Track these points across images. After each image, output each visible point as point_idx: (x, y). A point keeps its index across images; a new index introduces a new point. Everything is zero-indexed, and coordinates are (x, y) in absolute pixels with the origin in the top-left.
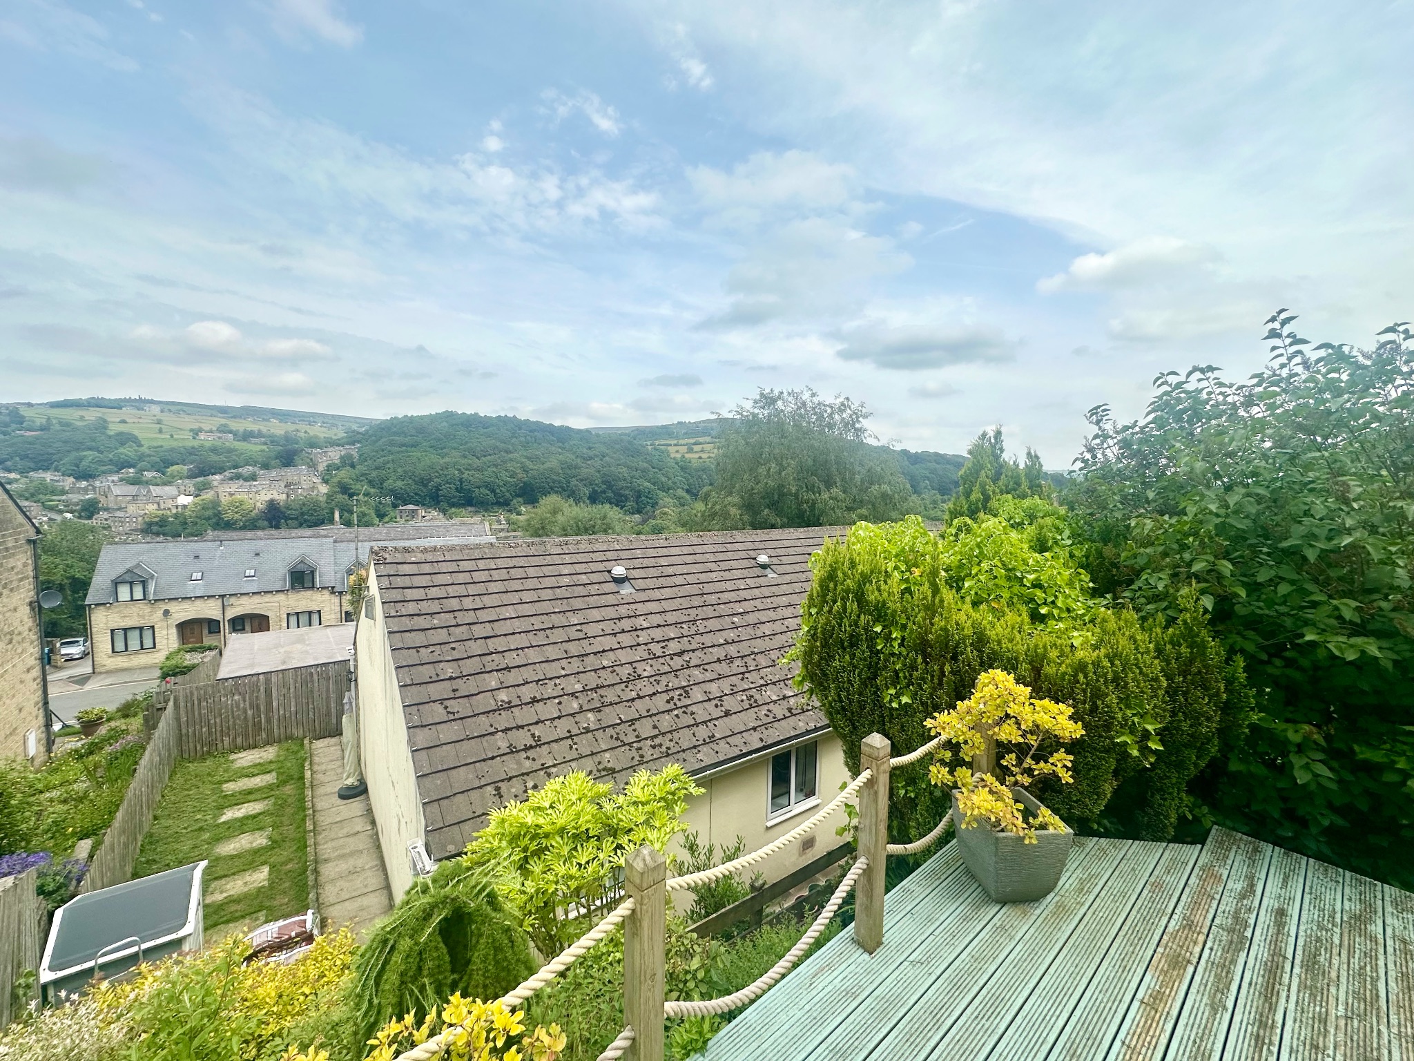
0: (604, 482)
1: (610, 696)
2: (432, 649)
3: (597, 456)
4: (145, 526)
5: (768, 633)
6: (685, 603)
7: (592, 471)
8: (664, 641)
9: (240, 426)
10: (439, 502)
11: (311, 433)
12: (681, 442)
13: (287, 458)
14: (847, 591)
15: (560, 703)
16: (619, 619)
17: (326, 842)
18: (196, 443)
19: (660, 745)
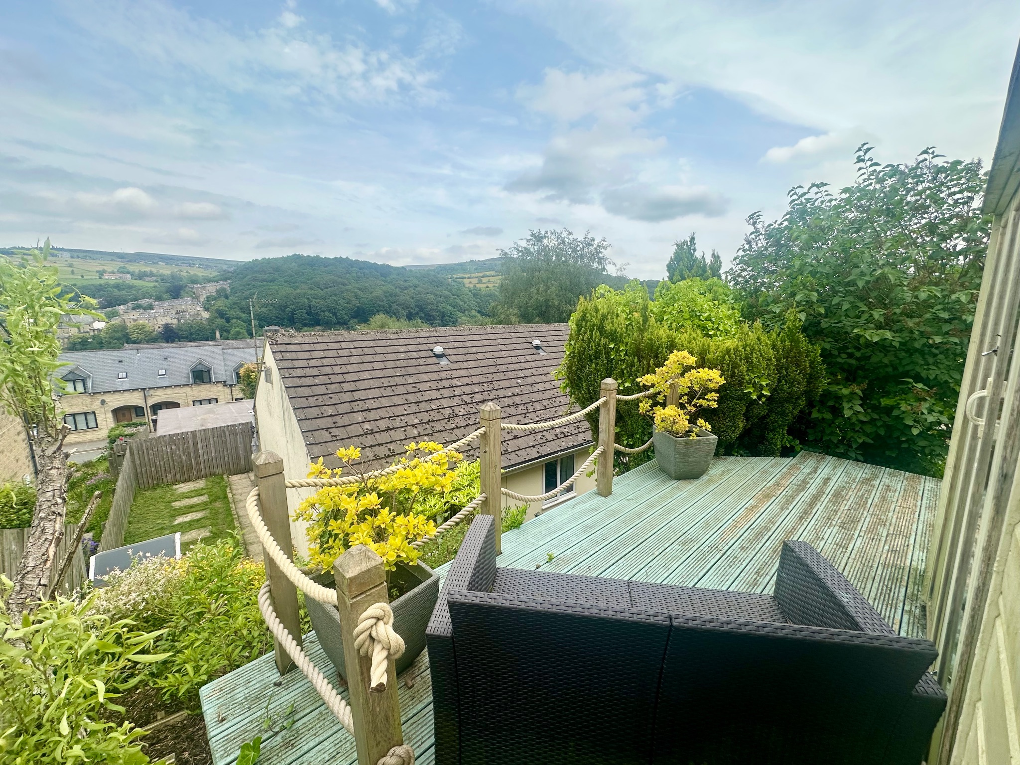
0: (417, 306)
1: (438, 426)
2: (316, 397)
3: (411, 287)
4: (70, 345)
5: (541, 389)
6: (485, 370)
7: (408, 298)
8: (471, 394)
9: (136, 268)
10: (294, 323)
11: (192, 273)
12: (473, 275)
13: (175, 291)
14: (593, 326)
15: (405, 431)
16: (441, 380)
17: (250, 534)
18: (102, 282)
19: (473, 455)
